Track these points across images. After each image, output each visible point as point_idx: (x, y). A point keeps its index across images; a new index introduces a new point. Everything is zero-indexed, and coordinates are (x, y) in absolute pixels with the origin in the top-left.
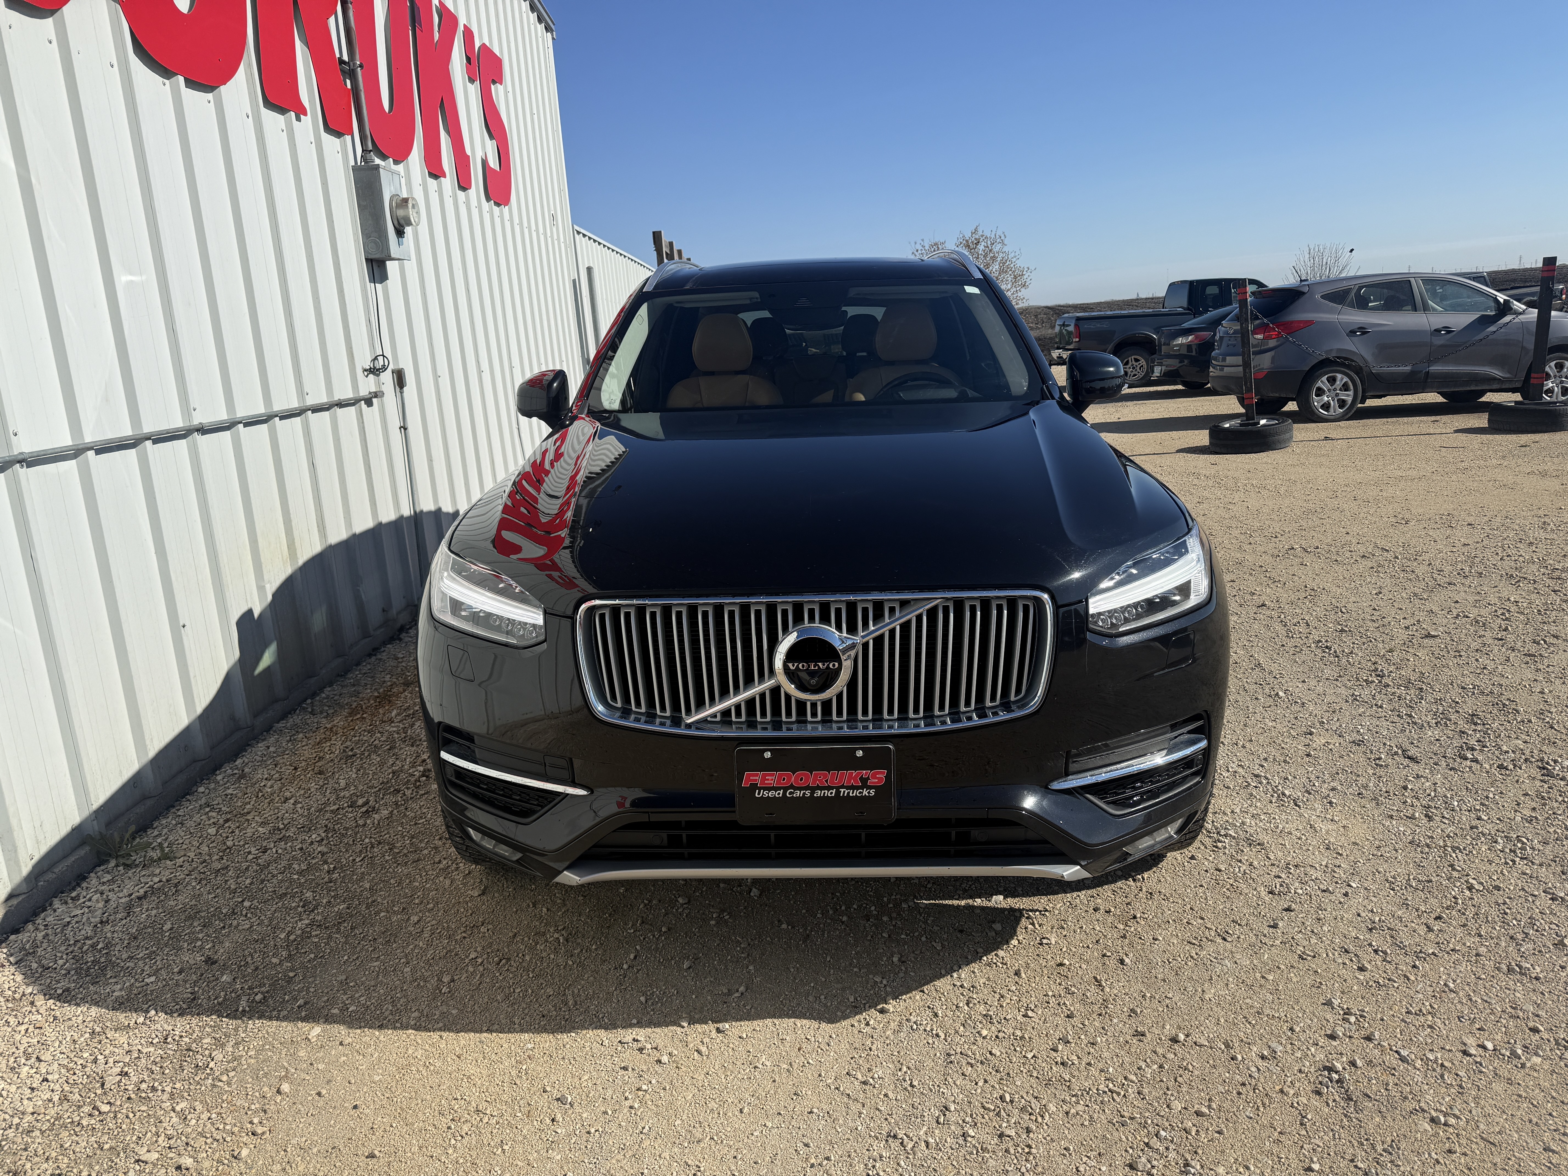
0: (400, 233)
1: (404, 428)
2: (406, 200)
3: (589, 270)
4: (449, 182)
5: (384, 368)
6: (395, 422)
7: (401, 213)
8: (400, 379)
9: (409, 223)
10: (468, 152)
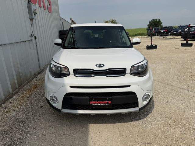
0: (35, 15)
1: (36, 45)
2: (36, 10)
3: (63, 23)
4: (42, 8)
5: (33, 36)
6: (35, 44)
7: (35, 12)
8: (35, 38)
9: (36, 13)
10: (45, 4)
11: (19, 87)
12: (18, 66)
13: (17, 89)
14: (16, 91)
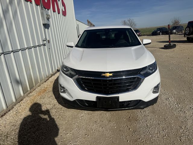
3: (78, 25)
5: (46, 40)
6: (48, 48)
9: (49, 18)
10: (59, 8)
11: (30, 89)
12: (30, 70)
13: (28, 91)
14: (27, 93)
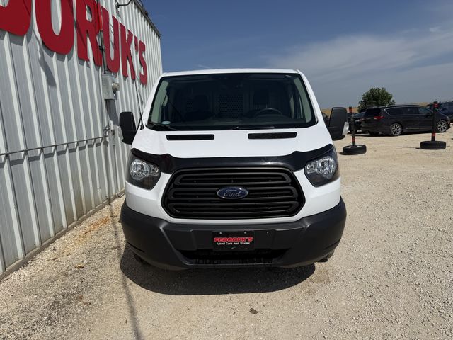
0: (115, 93)
1: (114, 145)
2: (116, 84)
4: (129, 78)
5: (108, 129)
6: (111, 144)
7: (115, 87)
8: (113, 132)
9: (118, 90)
10: (135, 70)
11: (78, 218)
12: (79, 183)
14: (72, 225)
